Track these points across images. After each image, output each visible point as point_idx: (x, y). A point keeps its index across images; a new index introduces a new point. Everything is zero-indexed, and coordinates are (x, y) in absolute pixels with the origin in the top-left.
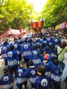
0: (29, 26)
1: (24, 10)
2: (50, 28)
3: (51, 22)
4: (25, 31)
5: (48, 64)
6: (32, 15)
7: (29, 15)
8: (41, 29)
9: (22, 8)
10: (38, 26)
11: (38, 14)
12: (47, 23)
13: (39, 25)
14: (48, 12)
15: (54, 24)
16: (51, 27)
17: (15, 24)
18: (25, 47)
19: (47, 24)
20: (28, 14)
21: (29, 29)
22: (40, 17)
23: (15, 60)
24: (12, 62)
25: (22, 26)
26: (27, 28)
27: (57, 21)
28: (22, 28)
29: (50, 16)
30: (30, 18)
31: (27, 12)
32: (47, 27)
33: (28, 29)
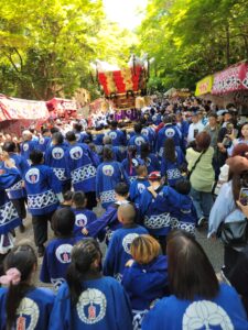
0: (90, 85)
1: (64, 15)
2: (172, 92)
3: (175, 69)
4: (70, 105)
5: (161, 194)
6: (99, 38)
7: (85, 36)
8: (133, 95)
9: (55, 7)
10: (124, 85)
11: (123, 34)
12: (163, 71)
13: (124, 82)
14: (163, 26)
15: (190, 76)
16: (178, 87)
17: (30, 78)
18: (74, 155)
19: (163, 76)
20: (84, 32)
21: (93, 97)
22: (133, 48)
23: (50, 192)
24: (41, 199)
25: (60, 83)
26: (84, 91)
27: (201, 63)
28: (62, 93)
29: (171, 42)
30: (92, 50)
31: (79, 23)
32: (161, 89)
33: (87, 97)
